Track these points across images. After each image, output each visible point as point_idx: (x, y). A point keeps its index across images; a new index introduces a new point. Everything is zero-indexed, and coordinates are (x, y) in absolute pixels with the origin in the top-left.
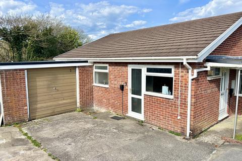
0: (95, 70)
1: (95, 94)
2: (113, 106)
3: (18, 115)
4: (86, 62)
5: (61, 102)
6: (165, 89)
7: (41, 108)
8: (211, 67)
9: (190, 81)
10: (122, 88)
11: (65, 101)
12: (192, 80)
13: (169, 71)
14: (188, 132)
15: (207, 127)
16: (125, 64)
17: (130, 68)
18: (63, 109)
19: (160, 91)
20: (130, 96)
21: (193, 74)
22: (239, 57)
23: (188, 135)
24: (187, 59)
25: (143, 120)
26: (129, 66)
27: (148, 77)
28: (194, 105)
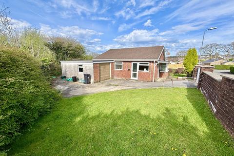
0: (115, 64)
2: (124, 76)
6: (145, 69)
9: (154, 67)
10: (129, 70)
13: (148, 64)
17: (132, 63)
19: (144, 70)
20: (132, 72)
24: (155, 60)
25: (138, 80)
27: (140, 66)
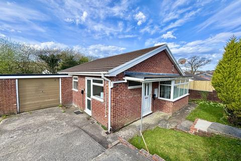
0: (74, 80)
1: (74, 95)
3: (8, 109)
4: (67, 75)
5: (46, 100)
7: (29, 104)
8: (127, 80)
9: (110, 90)
11: (50, 100)
12: (111, 89)
13: (102, 82)
14: (109, 128)
15: (130, 123)
16: (84, 77)
18: (48, 105)
20: (87, 98)
21: (111, 84)
22: (161, 74)
23: (109, 130)
24: (104, 74)
25: (91, 115)
26: (86, 77)
27: (93, 86)
28: (113, 108)
